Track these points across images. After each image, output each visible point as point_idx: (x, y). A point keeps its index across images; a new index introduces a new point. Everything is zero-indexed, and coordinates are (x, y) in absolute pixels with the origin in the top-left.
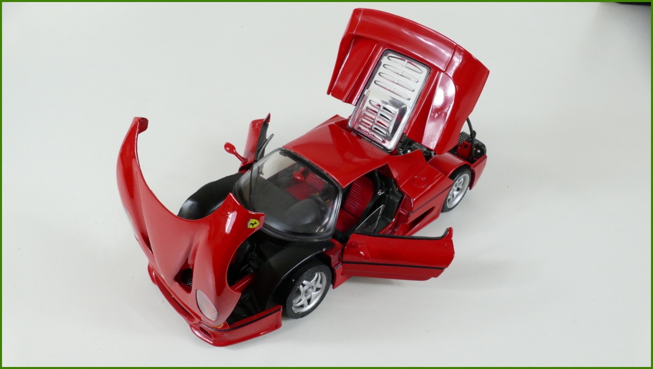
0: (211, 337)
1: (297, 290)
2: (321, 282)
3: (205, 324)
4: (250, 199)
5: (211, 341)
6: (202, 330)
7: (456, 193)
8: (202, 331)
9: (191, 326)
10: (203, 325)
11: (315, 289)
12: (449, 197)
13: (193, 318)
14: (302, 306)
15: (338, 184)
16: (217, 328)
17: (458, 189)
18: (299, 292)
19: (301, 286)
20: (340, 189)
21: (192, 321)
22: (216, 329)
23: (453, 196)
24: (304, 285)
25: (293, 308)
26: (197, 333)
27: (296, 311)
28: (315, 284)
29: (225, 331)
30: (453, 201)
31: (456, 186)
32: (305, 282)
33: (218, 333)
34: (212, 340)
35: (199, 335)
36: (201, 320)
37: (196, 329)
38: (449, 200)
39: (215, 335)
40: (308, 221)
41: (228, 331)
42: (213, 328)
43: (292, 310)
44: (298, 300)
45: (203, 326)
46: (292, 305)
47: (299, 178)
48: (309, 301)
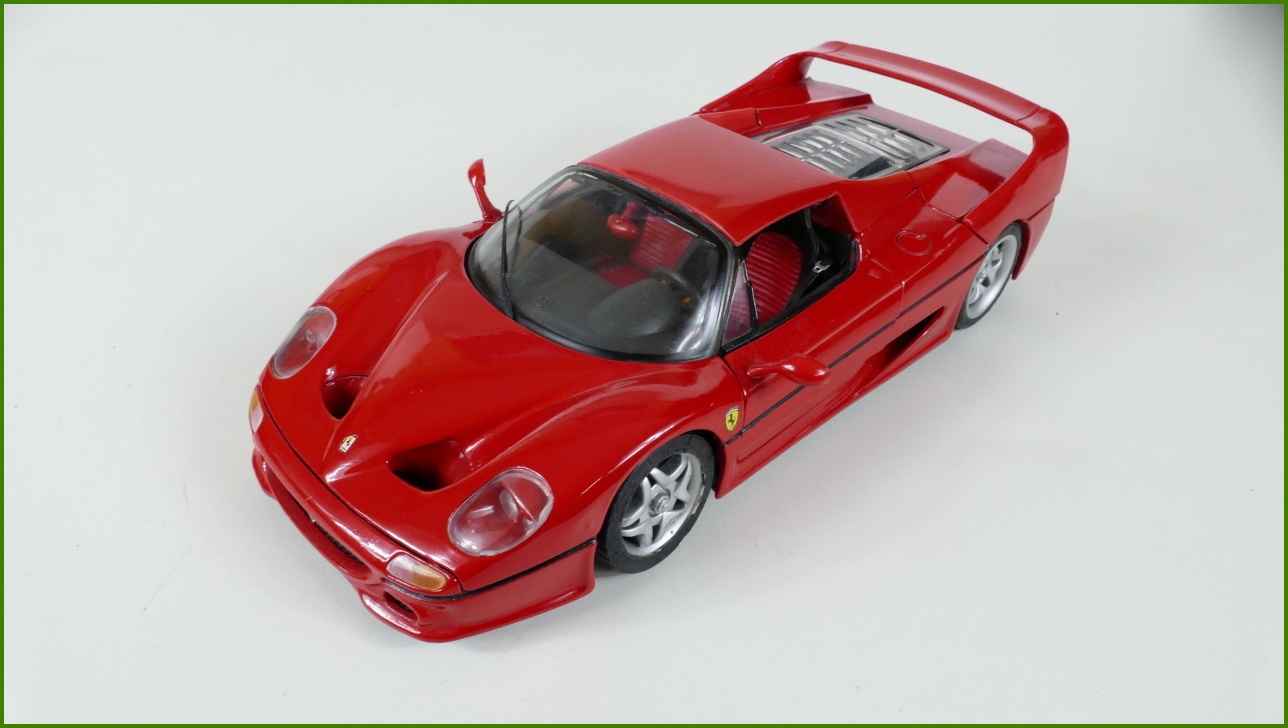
0: (415, 618)
2: (690, 485)
3: (398, 585)
4: (504, 280)
5: (415, 628)
6: (390, 601)
8: (389, 604)
9: (361, 592)
10: (393, 586)
13: (367, 570)
14: (639, 540)
15: (726, 236)
16: (429, 592)
18: (639, 497)
19: (646, 481)
20: (729, 247)
21: (365, 578)
22: (429, 595)
24: (653, 481)
26: (377, 608)
28: (677, 488)
29: (450, 600)
32: (655, 472)
33: (431, 606)
34: (417, 624)
35: (383, 614)
36: (387, 573)
37: (375, 599)
39: (424, 613)
40: (652, 328)
41: (459, 598)
42: (417, 592)
45: (393, 589)
47: (623, 229)
48: (656, 530)
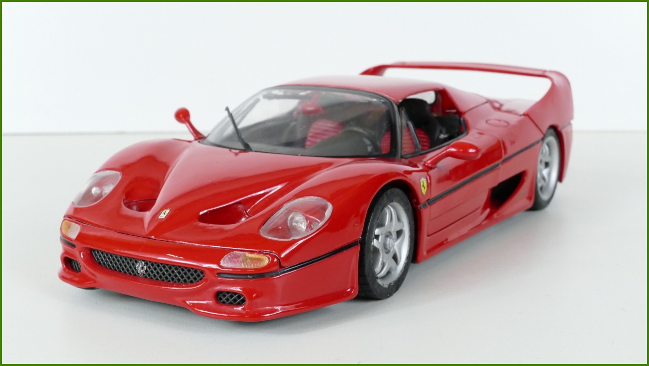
1: (372, 249)
2: (399, 219)
7: (545, 172)
11: (394, 235)
12: (539, 185)
14: (389, 273)
17: (547, 165)
18: (376, 251)
23: (544, 178)
25: (379, 281)
27: (385, 284)
28: (391, 226)
30: (548, 184)
31: (541, 161)
32: (377, 231)
38: (541, 188)
43: (379, 285)
44: (379, 265)
46: (375, 278)
48: (395, 258)
